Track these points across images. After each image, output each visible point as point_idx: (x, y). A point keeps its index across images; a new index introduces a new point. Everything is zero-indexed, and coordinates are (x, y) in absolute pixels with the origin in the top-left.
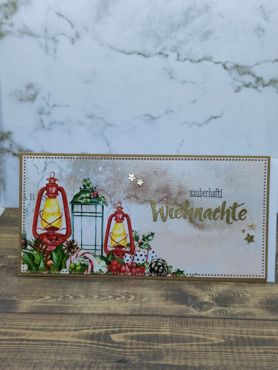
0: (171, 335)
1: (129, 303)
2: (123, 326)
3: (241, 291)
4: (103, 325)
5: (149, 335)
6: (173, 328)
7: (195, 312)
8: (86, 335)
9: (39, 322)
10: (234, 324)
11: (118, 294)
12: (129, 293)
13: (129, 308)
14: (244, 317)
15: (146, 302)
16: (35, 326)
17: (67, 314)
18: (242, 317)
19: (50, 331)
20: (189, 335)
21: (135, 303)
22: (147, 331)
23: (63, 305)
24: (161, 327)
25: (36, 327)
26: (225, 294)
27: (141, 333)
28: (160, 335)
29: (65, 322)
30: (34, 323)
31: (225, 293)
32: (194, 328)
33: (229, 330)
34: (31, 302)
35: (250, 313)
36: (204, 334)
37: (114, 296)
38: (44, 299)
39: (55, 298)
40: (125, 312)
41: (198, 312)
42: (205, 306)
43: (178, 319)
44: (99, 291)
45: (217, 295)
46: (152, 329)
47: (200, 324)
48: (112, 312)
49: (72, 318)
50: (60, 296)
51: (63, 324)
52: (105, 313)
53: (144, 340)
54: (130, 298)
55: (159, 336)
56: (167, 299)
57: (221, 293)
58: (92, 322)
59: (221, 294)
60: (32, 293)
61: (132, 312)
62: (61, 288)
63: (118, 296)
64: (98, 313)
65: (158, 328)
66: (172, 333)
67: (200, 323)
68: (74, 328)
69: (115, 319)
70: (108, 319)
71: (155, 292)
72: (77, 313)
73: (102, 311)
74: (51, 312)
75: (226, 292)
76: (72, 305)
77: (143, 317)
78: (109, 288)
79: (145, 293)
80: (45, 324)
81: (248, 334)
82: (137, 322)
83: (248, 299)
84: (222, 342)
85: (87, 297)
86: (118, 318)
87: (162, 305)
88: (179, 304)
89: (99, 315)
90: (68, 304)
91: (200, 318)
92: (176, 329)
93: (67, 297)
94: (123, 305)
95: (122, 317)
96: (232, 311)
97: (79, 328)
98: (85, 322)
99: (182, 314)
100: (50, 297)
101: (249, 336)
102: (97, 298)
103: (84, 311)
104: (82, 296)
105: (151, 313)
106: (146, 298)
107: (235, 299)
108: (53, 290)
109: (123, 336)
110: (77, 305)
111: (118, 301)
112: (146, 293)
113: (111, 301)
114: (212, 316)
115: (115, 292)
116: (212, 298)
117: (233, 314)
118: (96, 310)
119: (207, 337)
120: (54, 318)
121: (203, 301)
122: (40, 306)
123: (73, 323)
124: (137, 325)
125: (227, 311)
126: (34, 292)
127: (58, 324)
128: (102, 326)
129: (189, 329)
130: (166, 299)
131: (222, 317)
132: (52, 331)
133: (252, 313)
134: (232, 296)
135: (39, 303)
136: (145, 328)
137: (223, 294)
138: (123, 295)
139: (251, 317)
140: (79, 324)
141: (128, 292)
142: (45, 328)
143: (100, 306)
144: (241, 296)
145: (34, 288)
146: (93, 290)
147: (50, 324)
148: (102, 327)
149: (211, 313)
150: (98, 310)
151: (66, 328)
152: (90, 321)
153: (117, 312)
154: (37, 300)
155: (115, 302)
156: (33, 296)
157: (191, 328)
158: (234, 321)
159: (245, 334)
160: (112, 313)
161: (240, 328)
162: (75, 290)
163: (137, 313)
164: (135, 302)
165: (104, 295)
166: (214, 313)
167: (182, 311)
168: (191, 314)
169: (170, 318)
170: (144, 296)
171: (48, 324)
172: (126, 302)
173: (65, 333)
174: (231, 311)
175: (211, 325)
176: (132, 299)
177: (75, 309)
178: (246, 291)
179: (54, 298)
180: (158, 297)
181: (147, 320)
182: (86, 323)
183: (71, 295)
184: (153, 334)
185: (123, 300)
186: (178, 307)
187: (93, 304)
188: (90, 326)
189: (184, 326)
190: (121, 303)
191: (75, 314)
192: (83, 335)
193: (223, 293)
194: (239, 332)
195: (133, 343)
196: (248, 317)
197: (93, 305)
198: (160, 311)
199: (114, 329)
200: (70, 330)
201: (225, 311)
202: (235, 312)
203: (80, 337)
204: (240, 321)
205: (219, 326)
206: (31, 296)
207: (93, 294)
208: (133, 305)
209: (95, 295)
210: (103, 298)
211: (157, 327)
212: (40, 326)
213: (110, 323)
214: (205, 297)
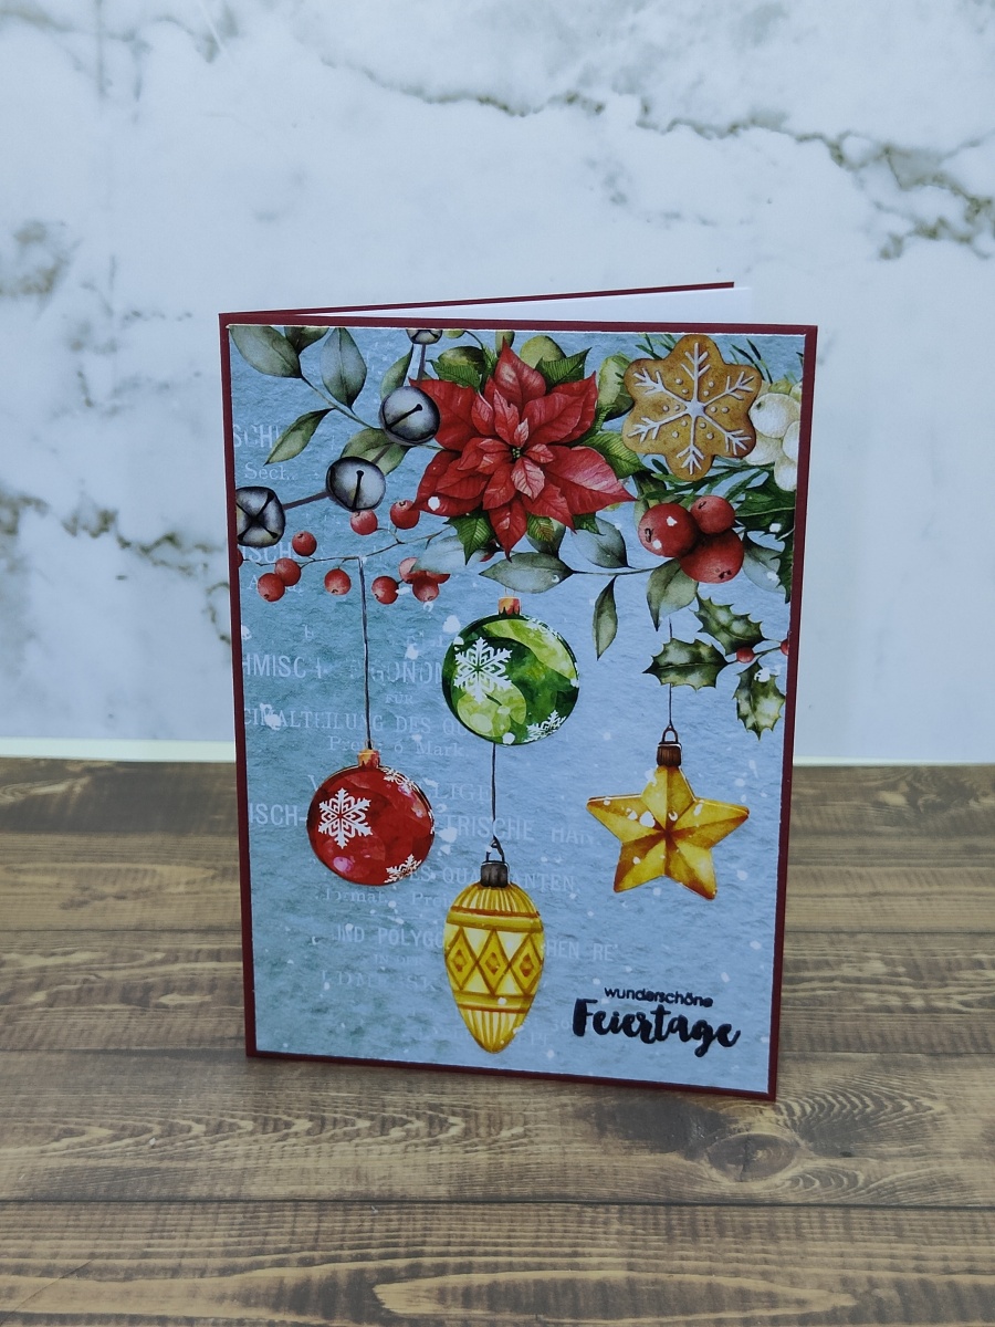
0: (630, 1282)
1: (446, 1148)
2: (427, 1249)
3: (903, 1090)
4: (341, 1248)
5: (537, 1283)
6: (636, 1251)
7: (722, 1182)
8: (274, 1292)
9: (68, 1238)
10: (887, 1229)
11: (395, 1112)
12: (443, 1105)
13: (446, 1172)
14: (929, 1199)
15: (512, 1146)
16: (55, 1256)
17: (184, 1201)
18: (916, 1199)
19: (121, 1276)
20: (705, 1279)
21: (469, 1149)
22: (527, 1267)
23: (165, 1164)
24: (587, 1250)
25: (60, 1262)
26: (839, 1102)
27: (502, 1277)
28: (585, 1283)
29: (182, 1237)
30: (48, 1242)
31: (841, 1098)
32: (725, 1251)
33: (869, 1255)
34: (28, 1153)
35: (949, 1183)
36: (765, 1275)
37: (377, 1123)
38: (83, 1139)
39: (131, 1136)
40: (429, 1188)
41: (736, 1181)
42: (760, 1154)
43: (655, 1213)
44: (314, 1103)
45: (808, 1109)
46: (548, 1260)
47: (746, 1231)
48: (375, 1190)
49: (207, 1219)
50: (150, 1125)
51: (172, 1246)
52: (347, 1196)
53: (516, 1307)
54: (449, 1128)
55: (579, 1285)
56: (602, 1131)
57: (824, 1098)
58: (293, 1233)
59: (823, 1102)
60: (32, 1114)
61: (461, 1189)
62: (156, 1090)
63: (394, 1122)
64: (318, 1195)
65: (575, 1254)
66: (634, 1274)
67: (747, 1229)
68: (218, 1262)
69: (390, 1220)
70: (363, 1221)
71: (547, 1103)
72: (227, 1195)
73: (334, 1188)
74: (115, 1195)
75: (844, 1095)
76: (203, 1164)
77: (508, 1206)
78: (357, 1086)
79: (510, 1104)
80: (96, 1246)
81: (947, 1271)
82: (482, 1230)
83: (935, 1120)
84: (844, 1308)
85: (264, 1129)
86: (404, 1217)
87: (583, 1153)
88: (652, 1151)
89: (322, 1204)
90: (186, 1157)
91: (744, 1209)
92: (648, 1257)
93: (181, 1131)
94: (420, 1157)
95: (418, 1209)
96: (874, 1172)
97: (241, 1261)
98: (266, 1234)
99: (668, 1192)
100: (111, 1132)
101: (955, 1278)
102: (308, 1133)
103: (256, 1189)
104: (243, 1123)
105: (540, 1191)
106: (512, 1125)
107: (884, 1121)
108: (120, 1100)
109: (428, 1291)
110: (225, 1165)
111: (397, 1141)
112: (514, 1107)
113: (369, 1144)
114: (792, 1198)
115: (384, 1106)
116: (789, 1123)
117: (879, 1187)
118: (305, 1181)
119: (780, 1288)
120: (134, 1219)
121: (752, 1132)
122: (71, 1169)
123: (216, 1240)
124: (486, 1244)
125: (856, 1176)
126: (40, 1110)
127: (149, 1246)
128: (339, 1252)
129: (704, 1253)
130: (596, 1130)
131: (835, 1201)
132: (129, 1275)
133: (958, 1179)
134: (868, 1110)
135: (64, 1156)
136: (519, 1255)
137: (834, 1101)
138: (418, 1117)
139: (954, 1198)
140: (239, 1244)
141: (437, 1101)
142: (98, 1262)
143: (323, 1164)
144: (906, 1110)
145: (39, 1093)
146: (288, 1096)
147: (119, 1246)
148: (340, 1256)
149: (788, 1183)
150: (317, 1184)
151: (186, 1261)
152: (287, 1228)
153: (397, 1189)
154: (55, 1145)
155: (386, 1148)
156: (38, 1128)
157: (710, 1250)
158: (889, 1214)
159: (935, 1271)
160: (377, 1193)
161: (914, 1246)
162: (214, 1097)
163: (479, 1192)
164: (471, 1145)
165: (338, 1116)
166: (801, 1183)
167: (666, 1178)
168: (704, 1190)
169: (621, 1212)
170: (507, 1118)
171: (111, 1246)
172: (430, 1145)
173: (181, 1283)
174: (869, 1176)
175: (794, 1236)
176: (454, 1131)
177: (220, 1181)
178: (927, 1086)
179: (128, 1132)
180: (562, 1123)
181: (524, 1221)
182: (268, 1238)
183: (198, 1121)
184: (553, 1282)
185: (417, 1135)
186: (648, 1161)
187: (293, 1155)
188: (285, 1251)
189: (682, 1241)
190: (410, 1149)
191: (220, 1201)
192: (262, 1292)
193: (830, 1098)
194: (912, 1264)
195: (474, 1320)
196: (942, 1197)
197: (294, 1163)
198: (577, 1182)
199: (388, 1263)
200: (202, 1272)
201: (847, 1175)
202: (886, 1180)
203: (246, 1298)
204: (913, 1215)
205: (825, 1240)
206: (27, 1128)
207: (289, 1115)
208: (459, 1157)
209: (298, 1117)
210: (332, 1132)
211: (568, 1250)
212: (74, 1257)
213: (370, 1238)
214: (760, 1117)
